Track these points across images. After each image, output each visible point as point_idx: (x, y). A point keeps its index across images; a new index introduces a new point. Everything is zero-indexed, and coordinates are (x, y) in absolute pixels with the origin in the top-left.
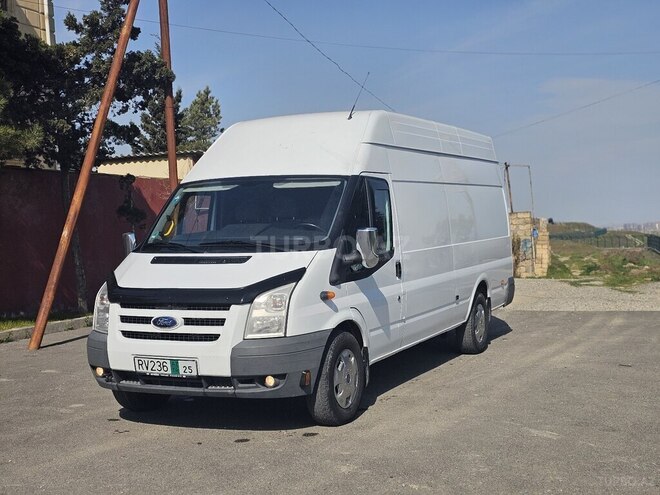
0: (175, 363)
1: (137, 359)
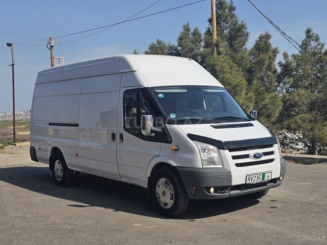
0: (263, 175)
1: (248, 177)
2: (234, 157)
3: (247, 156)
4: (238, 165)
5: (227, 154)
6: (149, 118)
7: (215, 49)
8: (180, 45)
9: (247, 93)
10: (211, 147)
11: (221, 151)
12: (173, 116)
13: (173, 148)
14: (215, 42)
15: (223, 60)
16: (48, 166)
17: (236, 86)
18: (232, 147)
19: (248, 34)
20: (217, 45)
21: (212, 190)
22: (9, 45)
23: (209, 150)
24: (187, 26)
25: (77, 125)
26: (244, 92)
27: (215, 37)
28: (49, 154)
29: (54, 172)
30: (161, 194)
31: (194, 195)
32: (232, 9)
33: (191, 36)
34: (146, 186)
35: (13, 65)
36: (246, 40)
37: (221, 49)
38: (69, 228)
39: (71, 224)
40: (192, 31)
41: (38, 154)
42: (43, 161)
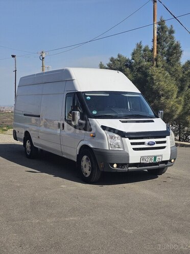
0: (155, 157)
1: (142, 158)
2: (132, 144)
3: (143, 143)
4: (134, 149)
5: (127, 141)
6: (77, 114)
7: (155, 62)
8: (133, 59)
9: (177, 97)
10: (116, 136)
11: (123, 139)
12: (95, 112)
13: (92, 135)
14: (155, 57)
15: (159, 71)
16: (22, 144)
17: (169, 91)
18: (132, 136)
19: (181, 52)
20: (156, 60)
21: (115, 166)
22: (13, 56)
23: (115, 137)
24: (140, 44)
25: (39, 116)
26: (175, 96)
27: (155, 53)
28: (23, 136)
29: (26, 149)
30: (84, 166)
31: (103, 168)
32: (171, 32)
33: (142, 52)
34: (76, 160)
35: (16, 71)
36: (180, 56)
37: (159, 63)
38: (18, 185)
39: (21, 183)
40: (143, 48)
41: (18, 135)
42: (20, 140)
